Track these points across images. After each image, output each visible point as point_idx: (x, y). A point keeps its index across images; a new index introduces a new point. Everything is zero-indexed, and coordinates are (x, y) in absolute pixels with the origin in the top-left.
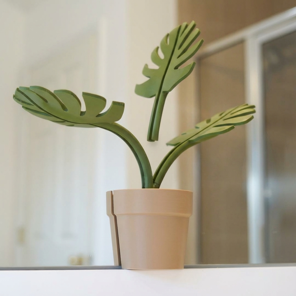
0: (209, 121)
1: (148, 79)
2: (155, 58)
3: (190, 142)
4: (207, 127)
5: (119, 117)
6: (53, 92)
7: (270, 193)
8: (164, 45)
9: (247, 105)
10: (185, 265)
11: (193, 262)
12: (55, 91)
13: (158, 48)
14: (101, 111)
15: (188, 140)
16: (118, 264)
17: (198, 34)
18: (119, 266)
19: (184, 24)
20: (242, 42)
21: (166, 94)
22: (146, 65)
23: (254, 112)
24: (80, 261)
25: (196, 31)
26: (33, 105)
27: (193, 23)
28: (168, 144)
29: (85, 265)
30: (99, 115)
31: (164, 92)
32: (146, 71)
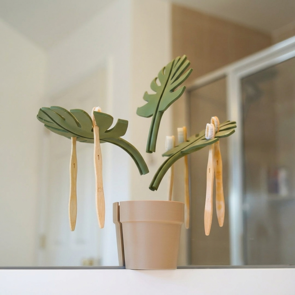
0: (197, 136)
1: (146, 102)
2: (153, 86)
3: (182, 152)
4: (195, 140)
5: (123, 133)
6: (69, 111)
7: (248, 206)
8: (161, 76)
9: (229, 121)
10: (178, 266)
11: (184, 264)
12: (71, 110)
13: (156, 79)
14: (108, 128)
15: (180, 152)
16: (122, 265)
17: (189, 64)
18: (124, 266)
19: (178, 58)
20: (224, 77)
21: (162, 113)
22: (146, 93)
23: (235, 127)
24: (91, 263)
25: (187, 62)
26: (53, 123)
27: (184, 56)
28: (163, 155)
29: (96, 265)
30: (107, 131)
31: (160, 111)
32: (146, 97)
